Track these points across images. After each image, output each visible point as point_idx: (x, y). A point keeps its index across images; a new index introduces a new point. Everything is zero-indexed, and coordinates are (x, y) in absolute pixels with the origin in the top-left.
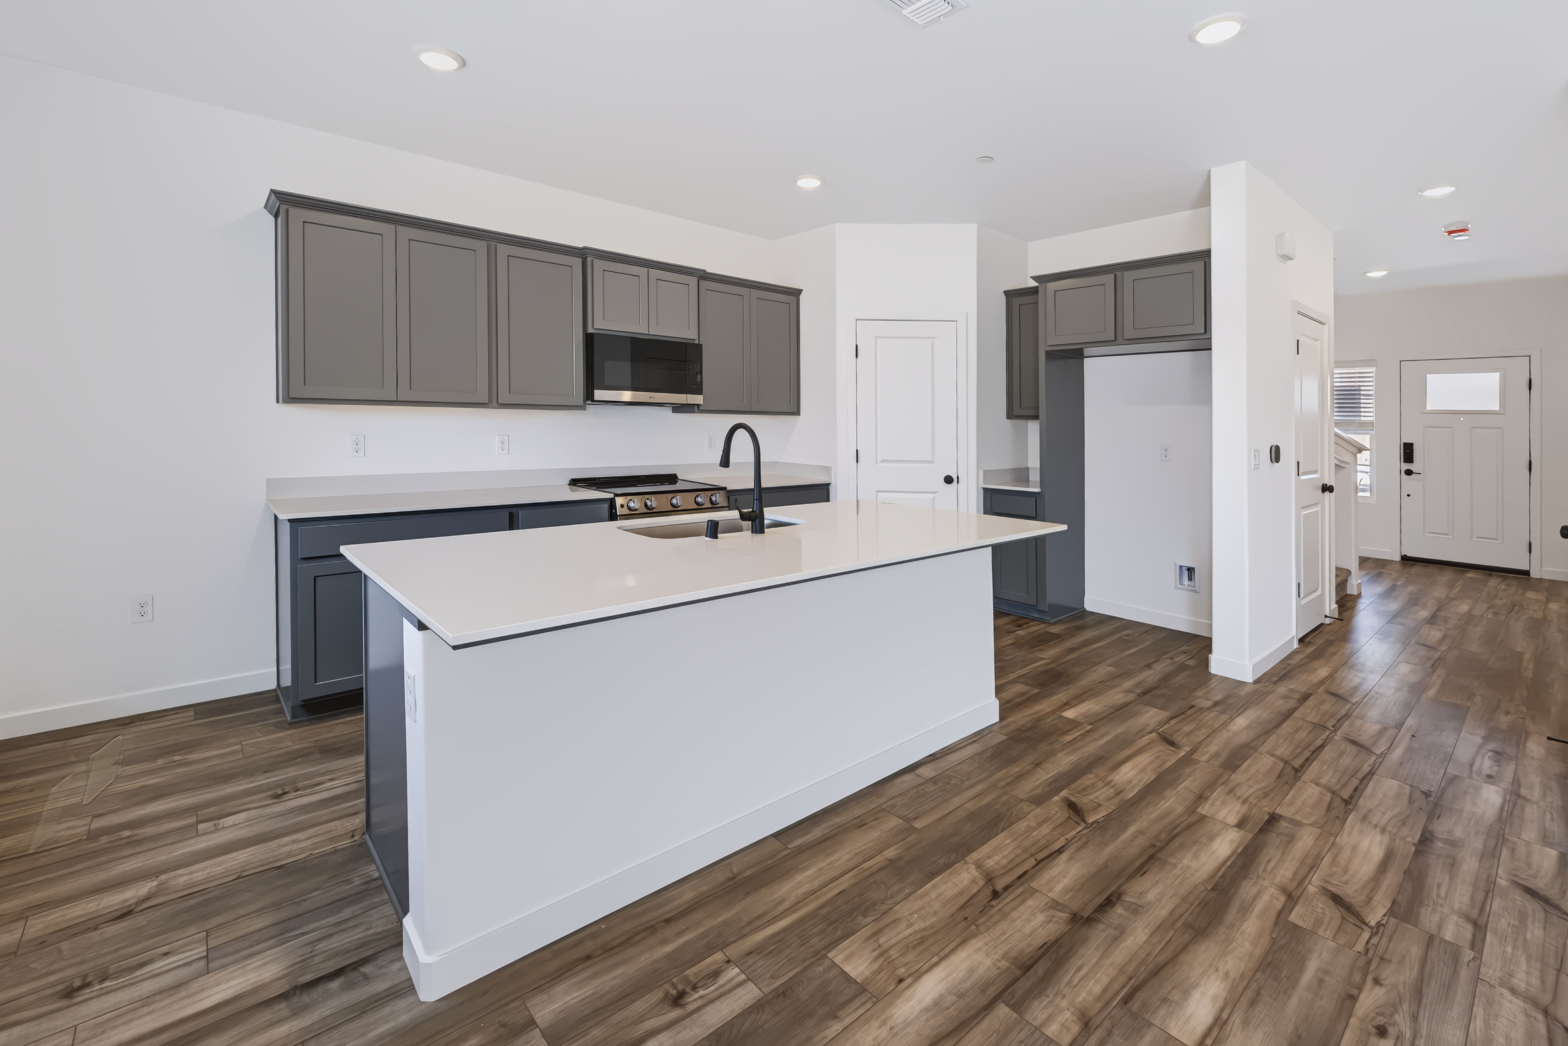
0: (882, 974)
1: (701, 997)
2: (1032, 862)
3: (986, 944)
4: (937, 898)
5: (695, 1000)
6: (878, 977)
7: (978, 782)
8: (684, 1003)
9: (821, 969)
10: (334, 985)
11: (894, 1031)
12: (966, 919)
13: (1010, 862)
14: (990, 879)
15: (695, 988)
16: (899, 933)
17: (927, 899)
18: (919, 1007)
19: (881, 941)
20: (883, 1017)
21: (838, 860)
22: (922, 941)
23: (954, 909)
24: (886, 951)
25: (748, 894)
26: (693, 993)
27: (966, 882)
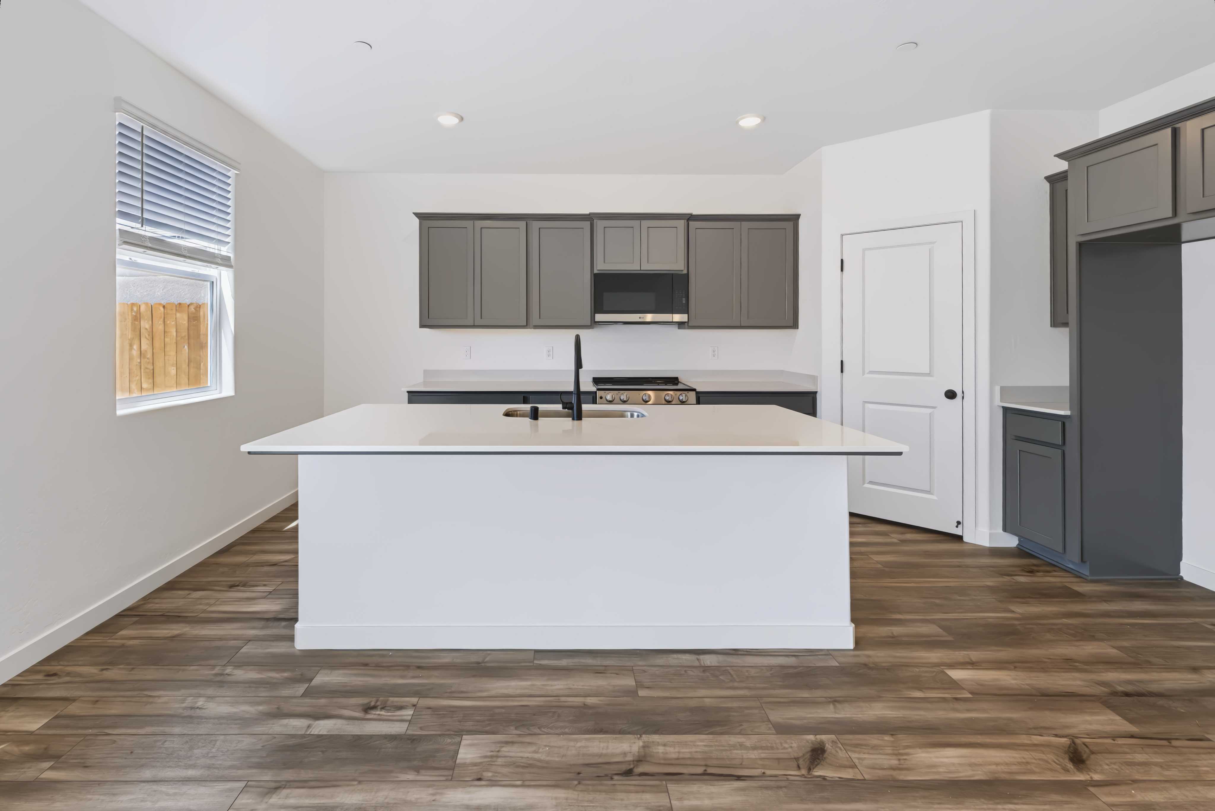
0: (475, 768)
1: (379, 715)
2: (700, 770)
3: (567, 799)
4: (580, 747)
5: (375, 714)
6: (470, 768)
7: (749, 688)
8: (369, 713)
9: (449, 741)
10: (284, 623)
11: (434, 803)
12: (579, 773)
13: (678, 759)
14: (640, 760)
15: (382, 708)
16: (521, 752)
17: (572, 744)
18: (466, 802)
19: (504, 749)
20: (439, 791)
21: (552, 686)
22: (530, 766)
23: (582, 761)
24: (497, 757)
25: (474, 676)
26: (379, 710)
27: (618, 751)
